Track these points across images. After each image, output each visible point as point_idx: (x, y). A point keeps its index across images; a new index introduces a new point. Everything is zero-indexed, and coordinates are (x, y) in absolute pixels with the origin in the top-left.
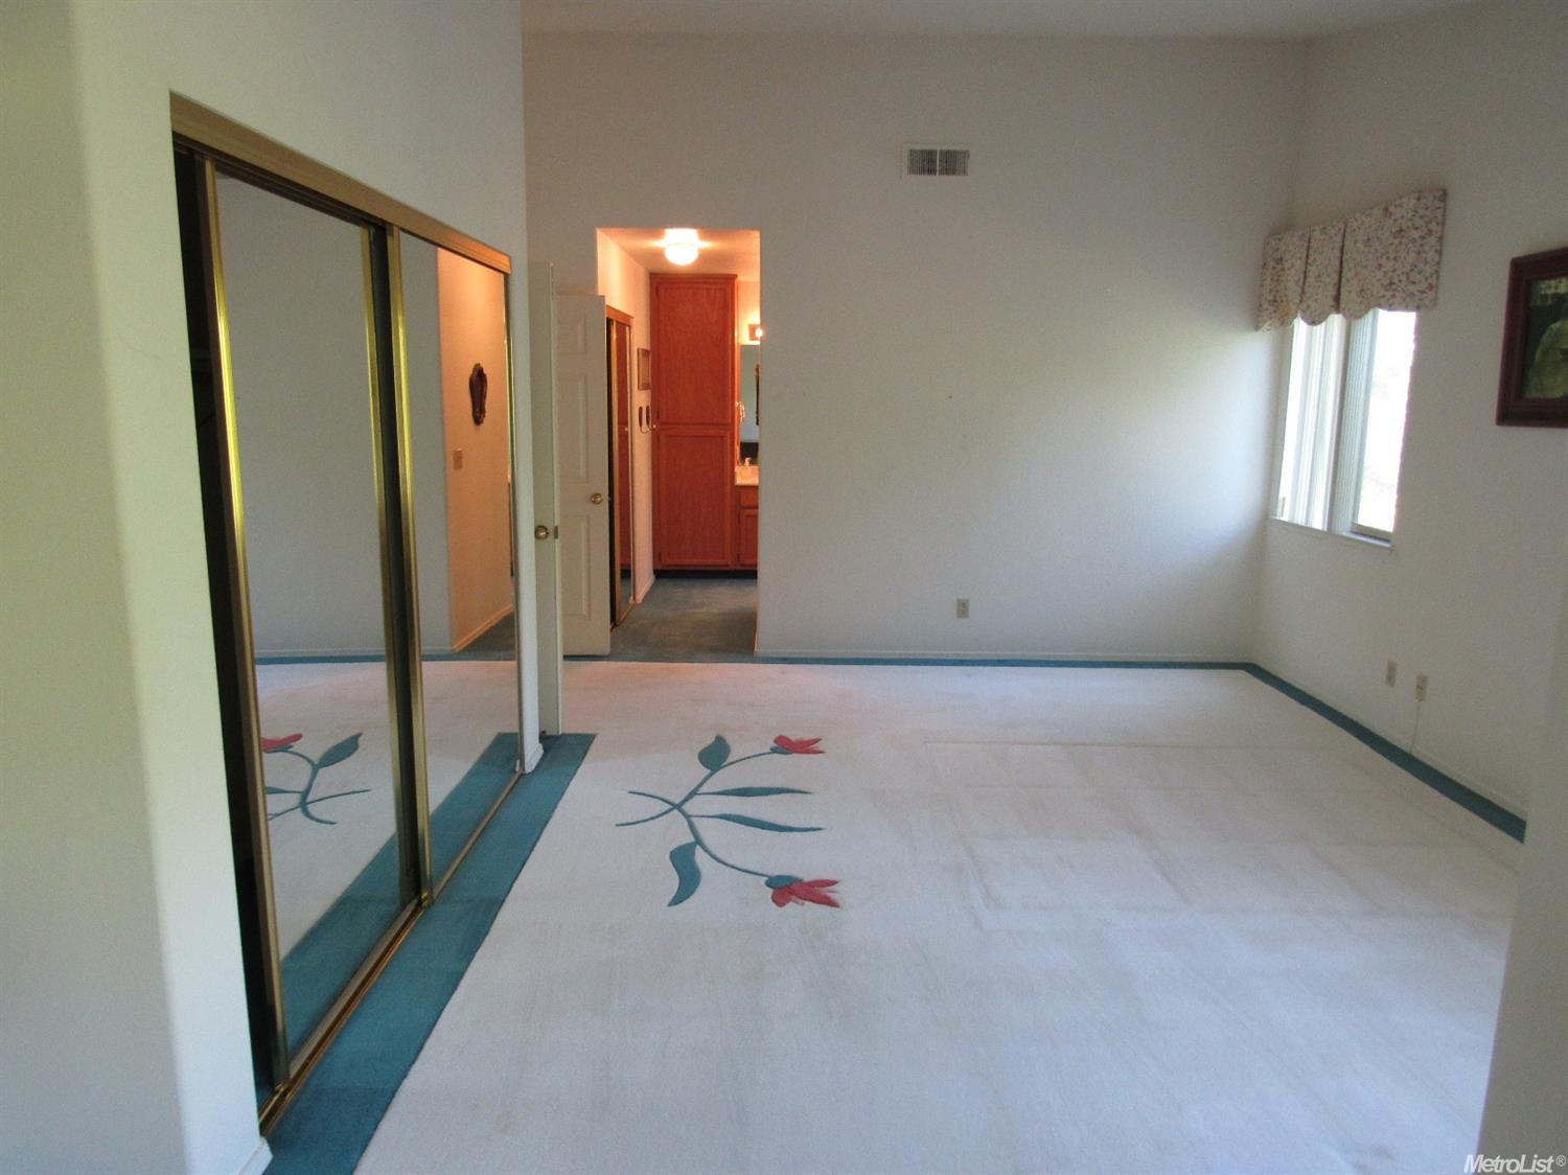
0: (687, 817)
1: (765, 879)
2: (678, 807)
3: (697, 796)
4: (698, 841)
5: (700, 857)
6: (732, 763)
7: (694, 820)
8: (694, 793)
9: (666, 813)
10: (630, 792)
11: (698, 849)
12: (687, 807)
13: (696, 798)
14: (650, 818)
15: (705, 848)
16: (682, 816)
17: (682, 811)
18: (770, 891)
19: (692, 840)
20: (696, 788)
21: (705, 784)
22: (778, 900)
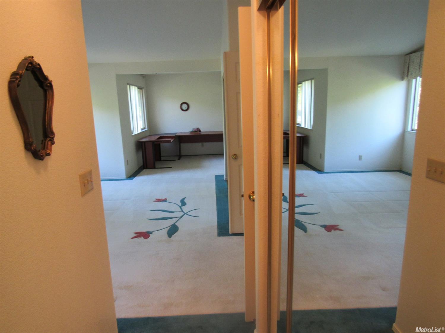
0: (183, 211)
4: (180, 207)
5: (180, 204)
6: (167, 227)
7: (181, 211)
8: (181, 217)
9: (188, 212)
10: (198, 217)
11: (180, 205)
13: (180, 216)
14: (191, 211)
15: (179, 206)
16: (184, 211)
17: (184, 213)
18: (167, 200)
19: (182, 207)
20: (180, 218)
21: (177, 220)
22: (166, 199)
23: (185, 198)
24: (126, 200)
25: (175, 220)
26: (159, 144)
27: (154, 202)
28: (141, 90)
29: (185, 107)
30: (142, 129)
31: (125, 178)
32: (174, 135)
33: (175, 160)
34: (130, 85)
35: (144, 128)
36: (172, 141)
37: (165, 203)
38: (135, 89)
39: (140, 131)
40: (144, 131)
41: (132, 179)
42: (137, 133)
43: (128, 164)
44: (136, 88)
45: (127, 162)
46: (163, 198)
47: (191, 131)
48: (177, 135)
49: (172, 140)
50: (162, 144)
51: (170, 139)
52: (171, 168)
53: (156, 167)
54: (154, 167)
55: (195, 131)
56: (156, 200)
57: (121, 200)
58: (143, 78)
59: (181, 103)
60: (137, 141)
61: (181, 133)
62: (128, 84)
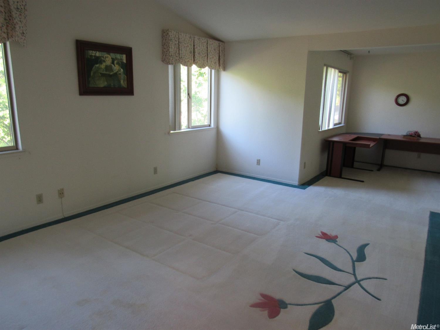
0: (354, 275)
1: (337, 243)
2: (358, 282)
3: (346, 285)
4: (353, 262)
5: (355, 256)
6: (316, 304)
7: (352, 272)
8: (347, 287)
9: (363, 280)
10: (379, 300)
11: (355, 258)
12: (353, 279)
13: (347, 283)
14: (370, 278)
15: (352, 259)
16: (357, 276)
17: (356, 278)
18: (337, 240)
19: (356, 263)
20: (345, 290)
21: (339, 291)
22: (336, 237)
23: (368, 244)
24: (281, 220)
25: (336, 289)
26: (355, 148)
27: (317, 237)
28: (345, 75)
29: (403, 100)
30: (335, 125)
31: (297, 185)
32: (378, 138)
33: (372, 171)
34: (328, 66)
35: (340, 123)
36: (371, 146)
37: (332, 245)
38: (335, 72)
39: (331, 127)
40: (338, 127)
41: (304, 189)
42: (326, 129)
43: (305, 167)
44: (337, 71)
45: (303, 165)
46: (333, 234)
47: (405, 134)
48: (382, 137)
49: (372, 144)
50: (357, 149)
51: (369, 143)
52: (363, 182)
53: (343, 177)
54: (340, 177)
55: (411, 135)
56: (321, 234)
57: (276, 219)
58: (350, 59)
59: (397, 94)
60: (324, 140)
61: (389, 135)
62: (325, 65)
